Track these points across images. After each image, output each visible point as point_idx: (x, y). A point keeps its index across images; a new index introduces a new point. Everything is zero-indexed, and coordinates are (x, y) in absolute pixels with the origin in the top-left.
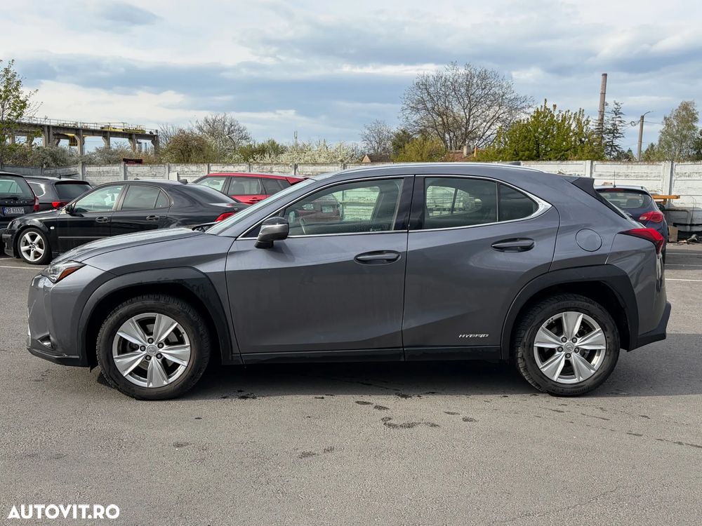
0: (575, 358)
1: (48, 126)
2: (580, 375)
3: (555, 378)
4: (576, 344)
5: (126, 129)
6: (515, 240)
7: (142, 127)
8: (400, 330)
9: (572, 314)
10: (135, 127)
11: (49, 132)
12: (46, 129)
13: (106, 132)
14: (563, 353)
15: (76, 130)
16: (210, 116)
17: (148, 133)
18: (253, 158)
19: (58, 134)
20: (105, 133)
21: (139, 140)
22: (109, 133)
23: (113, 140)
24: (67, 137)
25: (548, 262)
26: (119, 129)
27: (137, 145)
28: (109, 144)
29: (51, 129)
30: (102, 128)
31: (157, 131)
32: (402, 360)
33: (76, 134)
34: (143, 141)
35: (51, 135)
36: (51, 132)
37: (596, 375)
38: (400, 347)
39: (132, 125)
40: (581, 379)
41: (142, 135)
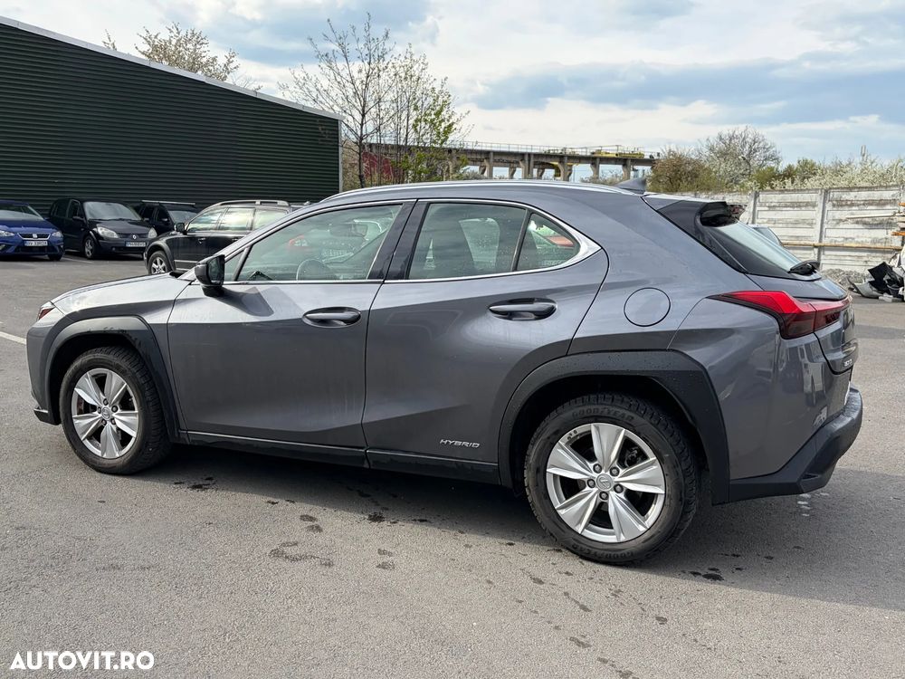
0: (616, 503)
1: (529, 154)
2: (622, 531)
3: (579, 529)
4: (616, 479)
5: (620, 154)
6: (530, 301)
7: (642, 151)
8: (360, 422)
9: (607, 429)
10: (631, 149)
11: (529, 161)
12: (526, 158)
13: (595, 158)
14: (595, 490)
15: (561, 157)
16: (726, 130)
17: (647, 157)
18: (771, 185)
19: (543, 163)
20: (594, 160)
21: (636, 167)
22: (598, 160)
23: (603, 167)
24: (552, 167)
25: (567, 338)
26: (612, 153)
27: (632, 173)
28: (597, 173)
29: (532, 157)
30: (593, 153)
31: (658, 154)
32: (366, 466)
33: (560, 162)
34: (640, 168)
35: (532, 165)
36: (532, 161)
37: (646, 536)
38: (362, 448)
39: (628, 148)
40: (623, 538)
41: (639, 160)
